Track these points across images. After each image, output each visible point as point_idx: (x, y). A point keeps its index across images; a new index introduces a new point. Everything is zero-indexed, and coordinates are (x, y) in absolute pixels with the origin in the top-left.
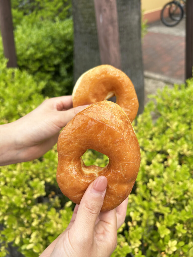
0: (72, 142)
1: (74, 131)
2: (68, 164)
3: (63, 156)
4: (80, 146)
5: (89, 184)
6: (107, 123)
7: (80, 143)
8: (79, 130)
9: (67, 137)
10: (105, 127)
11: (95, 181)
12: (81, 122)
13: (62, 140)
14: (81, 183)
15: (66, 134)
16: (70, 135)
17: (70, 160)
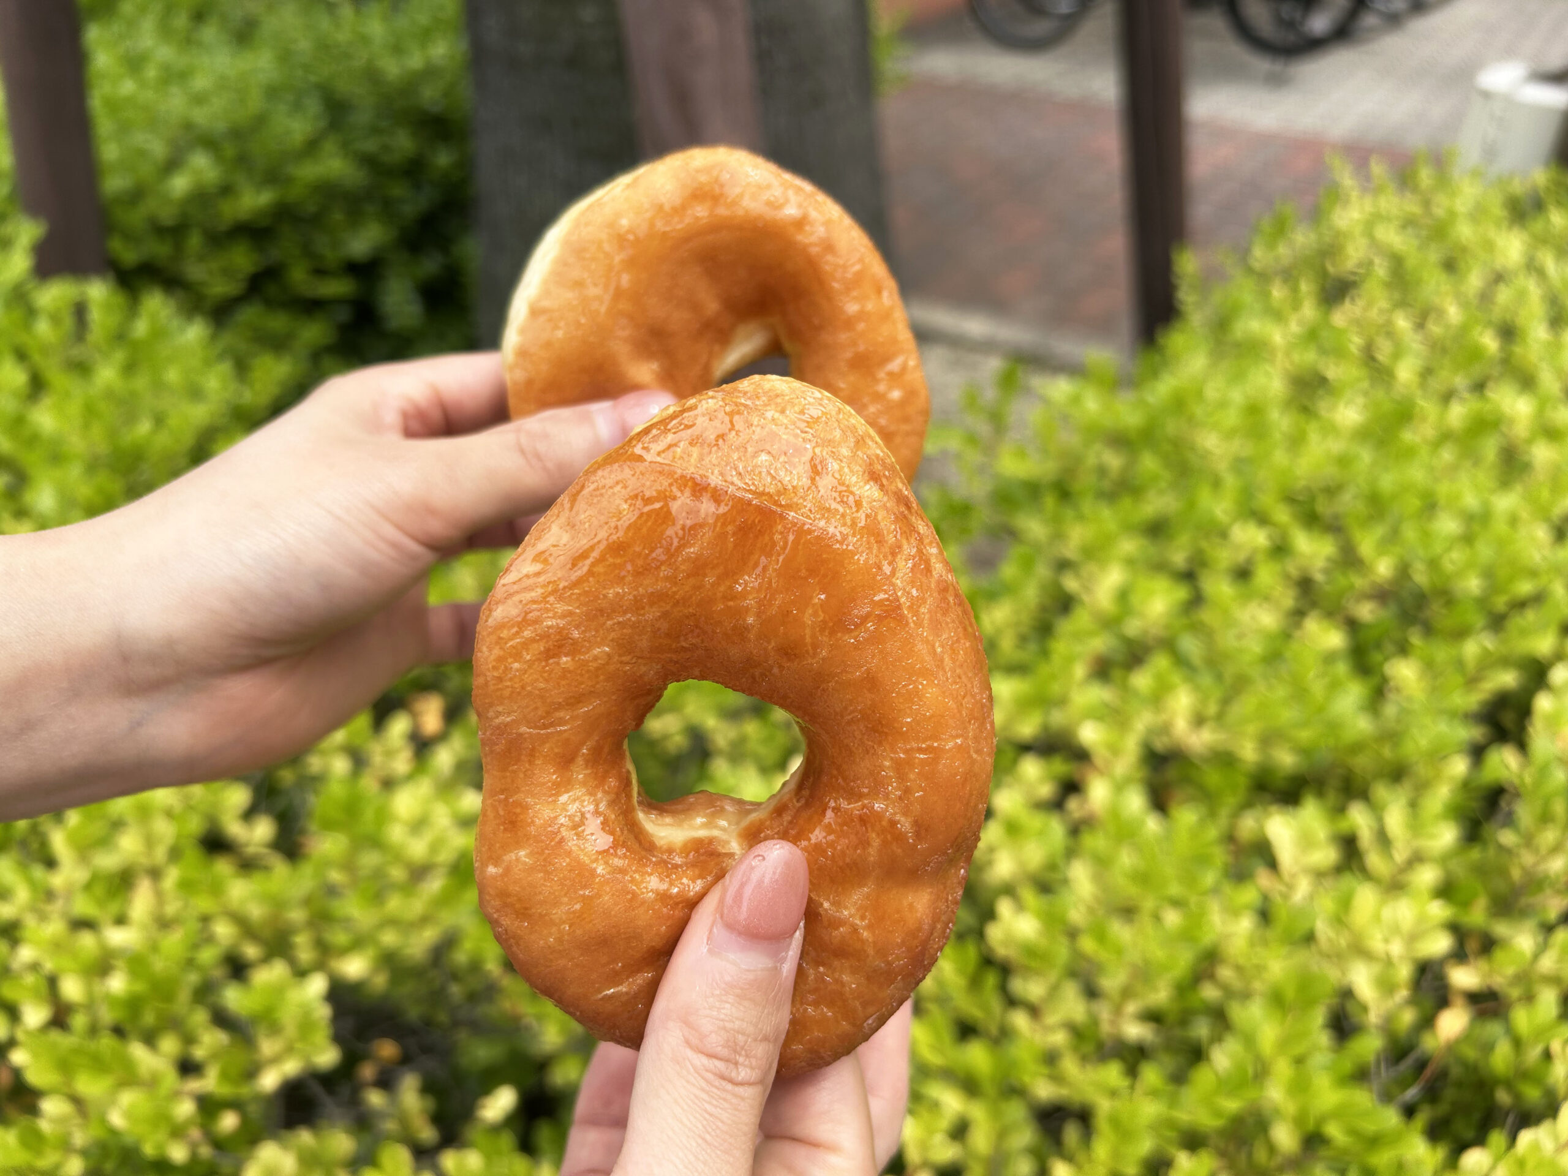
0: (575, 642)
1: (585, 569)
2: (551, 789)
3: (521, 735)
4: (628, 663)
5: (692, 904)
6: (789, 507)
7: (625, 646)
8: (618, 561)
9: (538, 613)
10: (781, 533)
11: (732, 883)
12: (625, 506)
13: (505, 634)
14: (643, 903)
15: (533, 594)
16: (561, 599)
17: (566, 761)
